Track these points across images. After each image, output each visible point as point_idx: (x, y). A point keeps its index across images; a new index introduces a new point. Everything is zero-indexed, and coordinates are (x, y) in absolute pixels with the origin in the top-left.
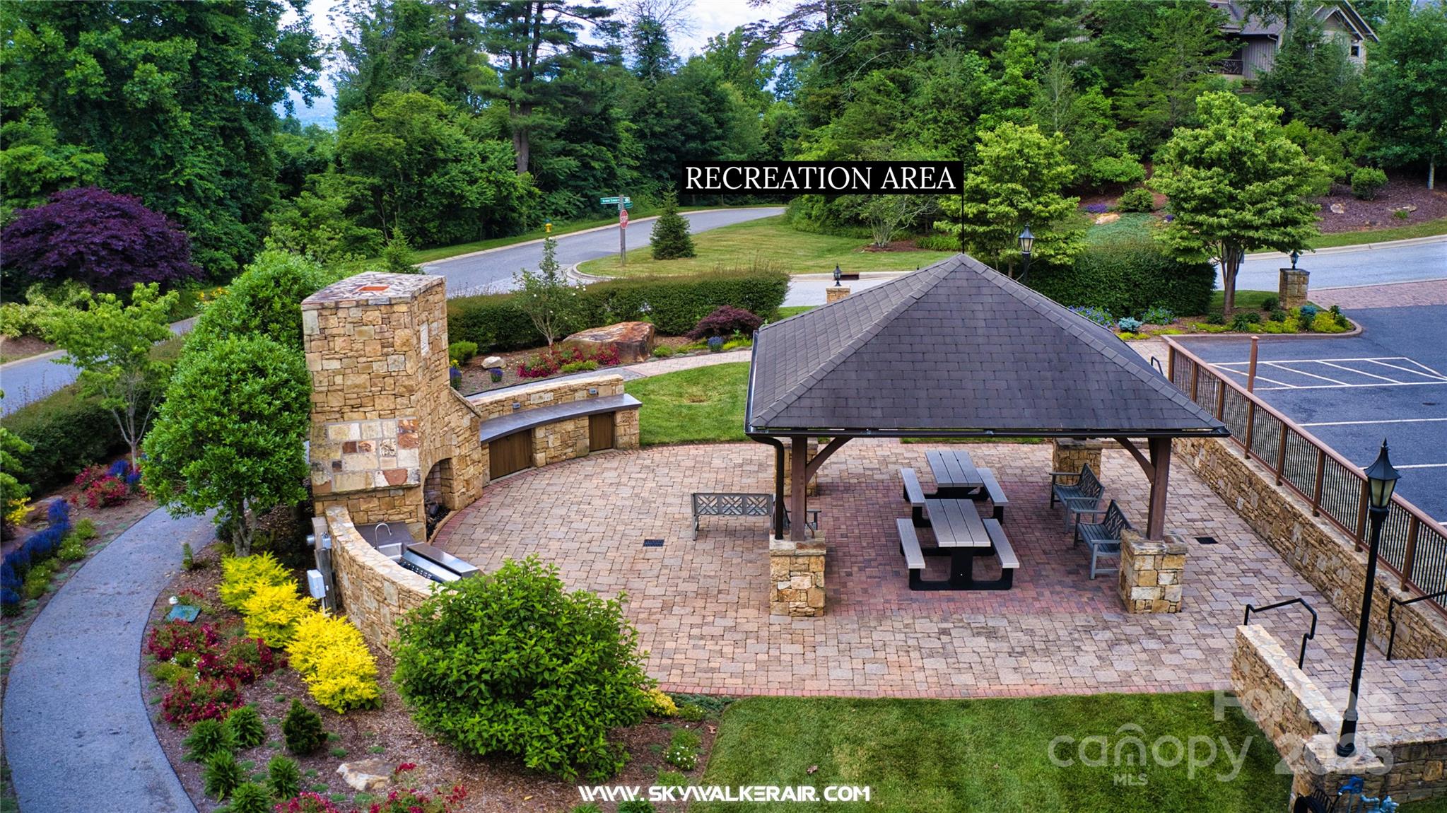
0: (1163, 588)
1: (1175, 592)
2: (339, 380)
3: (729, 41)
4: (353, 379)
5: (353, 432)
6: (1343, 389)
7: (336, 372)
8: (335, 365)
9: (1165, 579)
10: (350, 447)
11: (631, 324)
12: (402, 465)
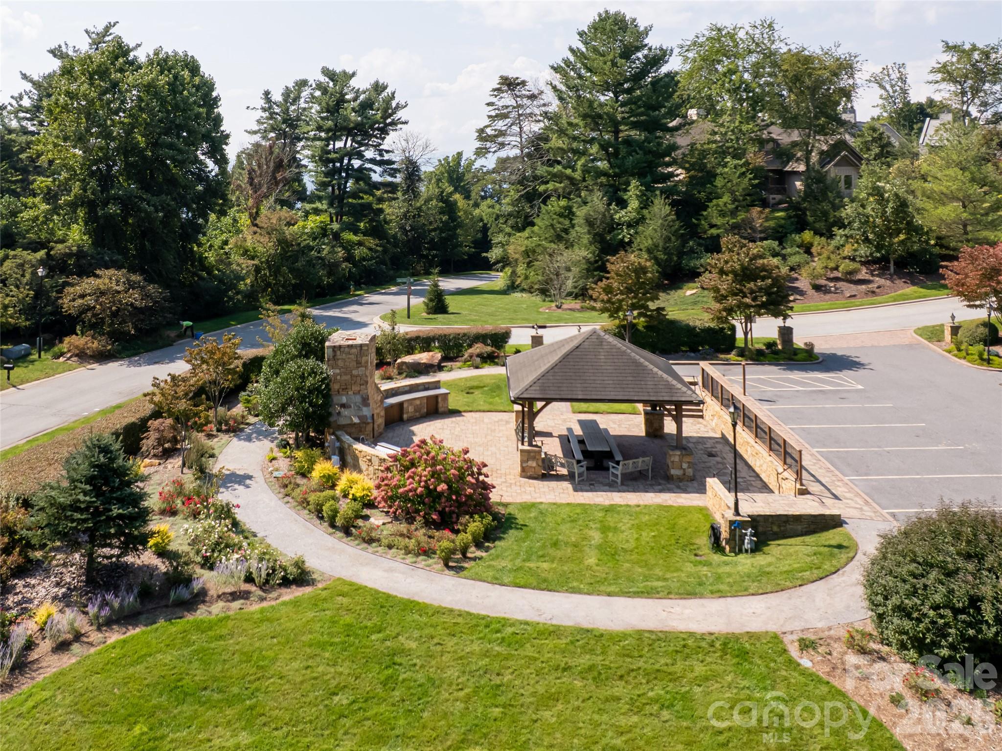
0: (684, 470)
1: (690, 472)
2: (339, 377)
3: (453, 160)
4: (344, 377)
5: (344, 400)
6: (798, 391)
7: (338, 374)
8: (338, 371)
9: (685, 466)
10: (343, 406)
11: (431, 353)
12: (365, 413)
